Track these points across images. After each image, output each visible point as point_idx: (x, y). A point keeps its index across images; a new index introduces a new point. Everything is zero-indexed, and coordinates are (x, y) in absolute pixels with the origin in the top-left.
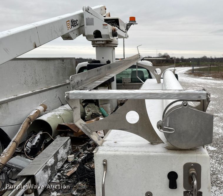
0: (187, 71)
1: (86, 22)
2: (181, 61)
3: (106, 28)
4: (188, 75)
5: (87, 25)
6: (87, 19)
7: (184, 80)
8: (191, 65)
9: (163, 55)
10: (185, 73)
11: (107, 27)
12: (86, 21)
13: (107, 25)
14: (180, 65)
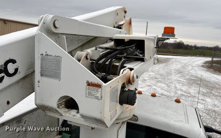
0: (204, 63)
1: (41, 67)
2: (194, 48)
3: (97, 98)
4: (207, 68)
5: (42, 75)
6: (45, 57)
7: (204, 77)
8: (206, 55)
9: (178, 42)
10: (203, 66)
11: (99, 95)
12: (40, 62)
13: (99, 86)
14: (195, 54)
